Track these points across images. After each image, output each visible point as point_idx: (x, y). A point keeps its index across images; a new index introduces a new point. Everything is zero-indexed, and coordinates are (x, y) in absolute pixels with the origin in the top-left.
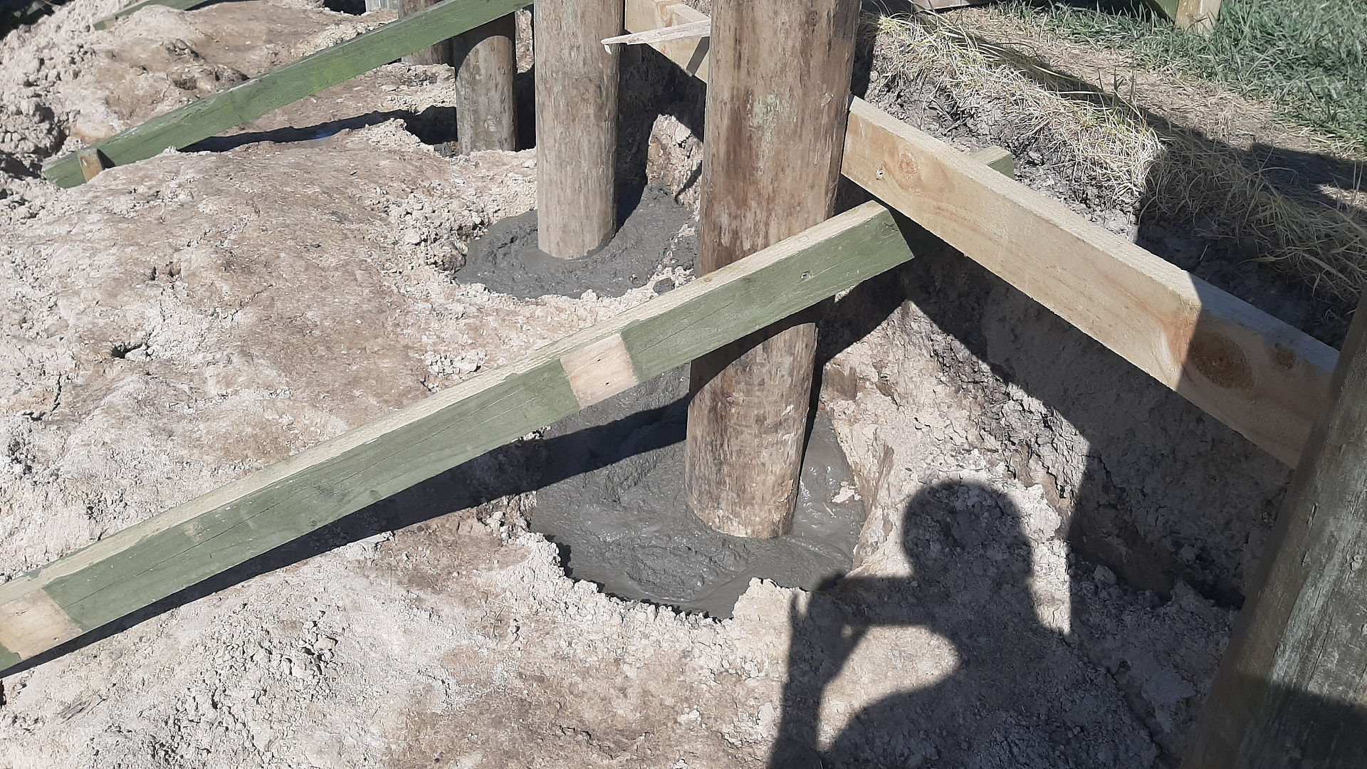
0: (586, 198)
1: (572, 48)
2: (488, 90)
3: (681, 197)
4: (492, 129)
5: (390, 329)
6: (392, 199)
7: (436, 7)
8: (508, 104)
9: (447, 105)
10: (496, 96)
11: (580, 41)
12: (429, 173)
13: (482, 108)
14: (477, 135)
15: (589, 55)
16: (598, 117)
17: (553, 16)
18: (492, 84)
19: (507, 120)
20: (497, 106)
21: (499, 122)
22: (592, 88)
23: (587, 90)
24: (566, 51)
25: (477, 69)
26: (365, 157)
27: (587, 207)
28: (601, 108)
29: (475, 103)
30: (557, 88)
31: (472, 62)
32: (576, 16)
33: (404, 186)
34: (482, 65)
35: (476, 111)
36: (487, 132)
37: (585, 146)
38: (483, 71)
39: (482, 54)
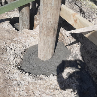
0: (49, 50)
1: (49, 21)
2: (25, 16)
3: (67, 46)
4: (26, 23)
5: (8, 93)
6: (7, 45)
7: (15, 1)
8: (29, 19)
9: (17, 17)
10: (26, 17)
11: (51, 20)
12: (15, 36)
13: (24, 20)
14: (23, 24)
15: (53, 23)
16: (53, 35)
17: (45, 14)
18: (26, 15)
19: (28, 22)
20: (27, 19)
21: (27, 22)
22: (53, 29)
23: (51, 30)
24: (48, 22)
25: (23, 13)
26: (2, 33)
27: (49, 51)
28: (54, 33)
29: (23, 18)
30: (45, 29)
31: (22, 11)
32: (51, 15)
33: (10, 41)
34: (24, 12)
35: (23, 20)
36: (25, 24)
37: (50, 40)
38: (24, 13)
39: (24, 10)
